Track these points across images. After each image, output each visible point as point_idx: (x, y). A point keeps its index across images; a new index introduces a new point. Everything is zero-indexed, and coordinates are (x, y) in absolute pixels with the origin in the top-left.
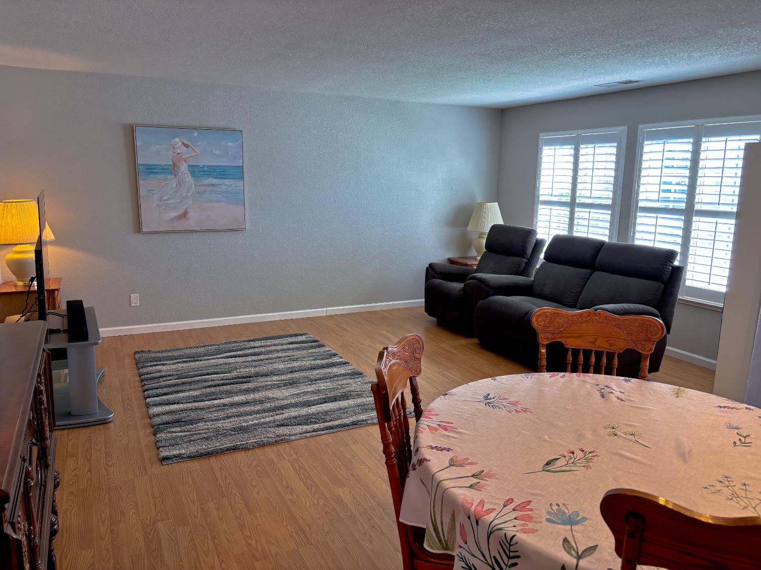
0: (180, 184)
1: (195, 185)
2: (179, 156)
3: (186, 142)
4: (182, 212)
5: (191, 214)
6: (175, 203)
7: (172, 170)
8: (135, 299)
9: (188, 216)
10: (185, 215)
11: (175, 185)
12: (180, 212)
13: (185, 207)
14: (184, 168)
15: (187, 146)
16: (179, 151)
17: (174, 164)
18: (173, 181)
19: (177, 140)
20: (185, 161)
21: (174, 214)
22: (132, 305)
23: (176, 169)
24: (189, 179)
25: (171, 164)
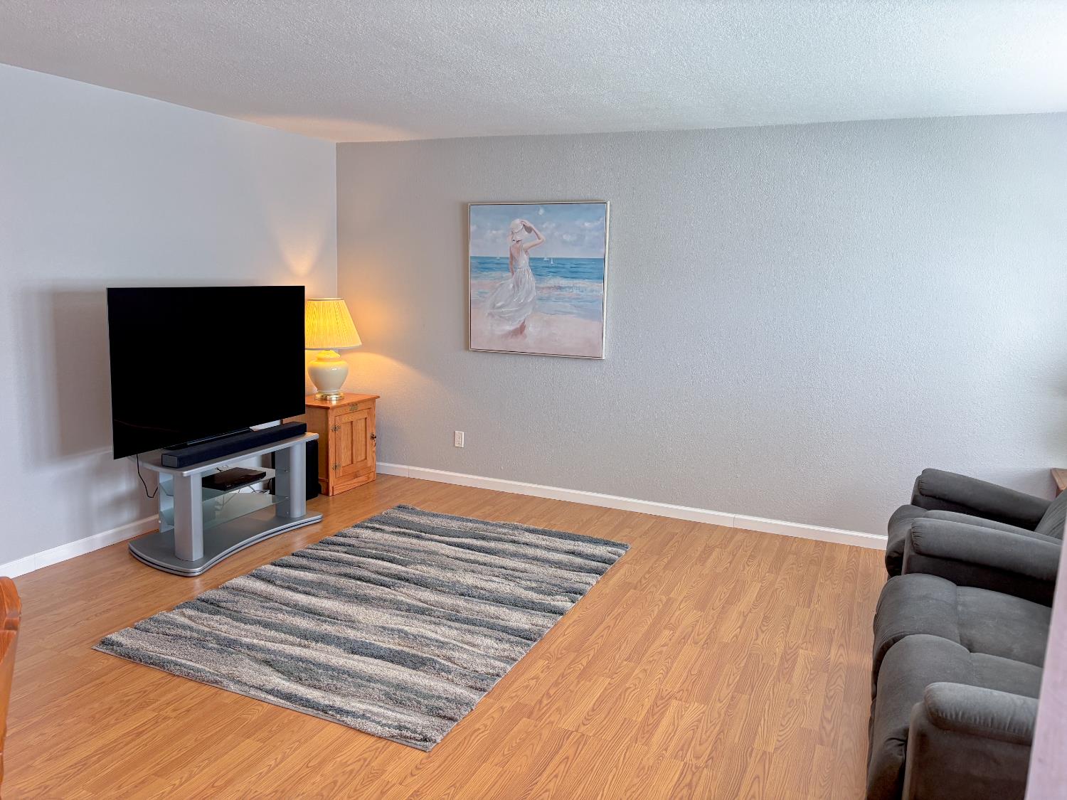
0: (517, 285)
1: (537, 288)
2: (518, 245)
3: (528, 224)
4: (518, 326)
5: (530, 329)
6: (511, 312)
7: (509, 264)
8: (460, 438)
9: (525, 331)
10: (521, 330)
11: (511, 286)
12: (516, 325)
13: (522, 319)
14: (524, 261)
15: (529, 230)
16: (518, 238)
17: (511, 255)
18: (510, 280)
19: (518, 221)
20: (526, 252)
21: (509, 327)
22: (456, 445)
23: (514, 263)
24: (529, 278)
25: (509, 256)
